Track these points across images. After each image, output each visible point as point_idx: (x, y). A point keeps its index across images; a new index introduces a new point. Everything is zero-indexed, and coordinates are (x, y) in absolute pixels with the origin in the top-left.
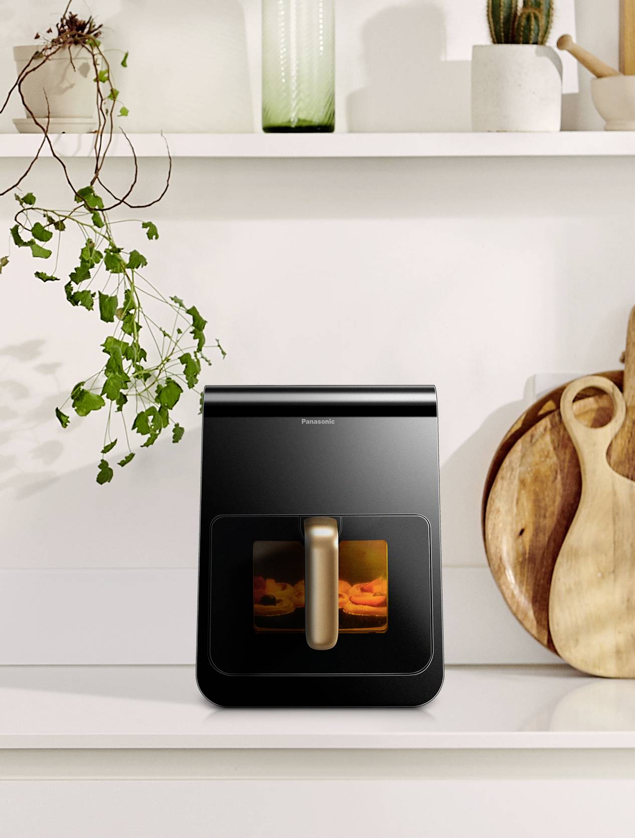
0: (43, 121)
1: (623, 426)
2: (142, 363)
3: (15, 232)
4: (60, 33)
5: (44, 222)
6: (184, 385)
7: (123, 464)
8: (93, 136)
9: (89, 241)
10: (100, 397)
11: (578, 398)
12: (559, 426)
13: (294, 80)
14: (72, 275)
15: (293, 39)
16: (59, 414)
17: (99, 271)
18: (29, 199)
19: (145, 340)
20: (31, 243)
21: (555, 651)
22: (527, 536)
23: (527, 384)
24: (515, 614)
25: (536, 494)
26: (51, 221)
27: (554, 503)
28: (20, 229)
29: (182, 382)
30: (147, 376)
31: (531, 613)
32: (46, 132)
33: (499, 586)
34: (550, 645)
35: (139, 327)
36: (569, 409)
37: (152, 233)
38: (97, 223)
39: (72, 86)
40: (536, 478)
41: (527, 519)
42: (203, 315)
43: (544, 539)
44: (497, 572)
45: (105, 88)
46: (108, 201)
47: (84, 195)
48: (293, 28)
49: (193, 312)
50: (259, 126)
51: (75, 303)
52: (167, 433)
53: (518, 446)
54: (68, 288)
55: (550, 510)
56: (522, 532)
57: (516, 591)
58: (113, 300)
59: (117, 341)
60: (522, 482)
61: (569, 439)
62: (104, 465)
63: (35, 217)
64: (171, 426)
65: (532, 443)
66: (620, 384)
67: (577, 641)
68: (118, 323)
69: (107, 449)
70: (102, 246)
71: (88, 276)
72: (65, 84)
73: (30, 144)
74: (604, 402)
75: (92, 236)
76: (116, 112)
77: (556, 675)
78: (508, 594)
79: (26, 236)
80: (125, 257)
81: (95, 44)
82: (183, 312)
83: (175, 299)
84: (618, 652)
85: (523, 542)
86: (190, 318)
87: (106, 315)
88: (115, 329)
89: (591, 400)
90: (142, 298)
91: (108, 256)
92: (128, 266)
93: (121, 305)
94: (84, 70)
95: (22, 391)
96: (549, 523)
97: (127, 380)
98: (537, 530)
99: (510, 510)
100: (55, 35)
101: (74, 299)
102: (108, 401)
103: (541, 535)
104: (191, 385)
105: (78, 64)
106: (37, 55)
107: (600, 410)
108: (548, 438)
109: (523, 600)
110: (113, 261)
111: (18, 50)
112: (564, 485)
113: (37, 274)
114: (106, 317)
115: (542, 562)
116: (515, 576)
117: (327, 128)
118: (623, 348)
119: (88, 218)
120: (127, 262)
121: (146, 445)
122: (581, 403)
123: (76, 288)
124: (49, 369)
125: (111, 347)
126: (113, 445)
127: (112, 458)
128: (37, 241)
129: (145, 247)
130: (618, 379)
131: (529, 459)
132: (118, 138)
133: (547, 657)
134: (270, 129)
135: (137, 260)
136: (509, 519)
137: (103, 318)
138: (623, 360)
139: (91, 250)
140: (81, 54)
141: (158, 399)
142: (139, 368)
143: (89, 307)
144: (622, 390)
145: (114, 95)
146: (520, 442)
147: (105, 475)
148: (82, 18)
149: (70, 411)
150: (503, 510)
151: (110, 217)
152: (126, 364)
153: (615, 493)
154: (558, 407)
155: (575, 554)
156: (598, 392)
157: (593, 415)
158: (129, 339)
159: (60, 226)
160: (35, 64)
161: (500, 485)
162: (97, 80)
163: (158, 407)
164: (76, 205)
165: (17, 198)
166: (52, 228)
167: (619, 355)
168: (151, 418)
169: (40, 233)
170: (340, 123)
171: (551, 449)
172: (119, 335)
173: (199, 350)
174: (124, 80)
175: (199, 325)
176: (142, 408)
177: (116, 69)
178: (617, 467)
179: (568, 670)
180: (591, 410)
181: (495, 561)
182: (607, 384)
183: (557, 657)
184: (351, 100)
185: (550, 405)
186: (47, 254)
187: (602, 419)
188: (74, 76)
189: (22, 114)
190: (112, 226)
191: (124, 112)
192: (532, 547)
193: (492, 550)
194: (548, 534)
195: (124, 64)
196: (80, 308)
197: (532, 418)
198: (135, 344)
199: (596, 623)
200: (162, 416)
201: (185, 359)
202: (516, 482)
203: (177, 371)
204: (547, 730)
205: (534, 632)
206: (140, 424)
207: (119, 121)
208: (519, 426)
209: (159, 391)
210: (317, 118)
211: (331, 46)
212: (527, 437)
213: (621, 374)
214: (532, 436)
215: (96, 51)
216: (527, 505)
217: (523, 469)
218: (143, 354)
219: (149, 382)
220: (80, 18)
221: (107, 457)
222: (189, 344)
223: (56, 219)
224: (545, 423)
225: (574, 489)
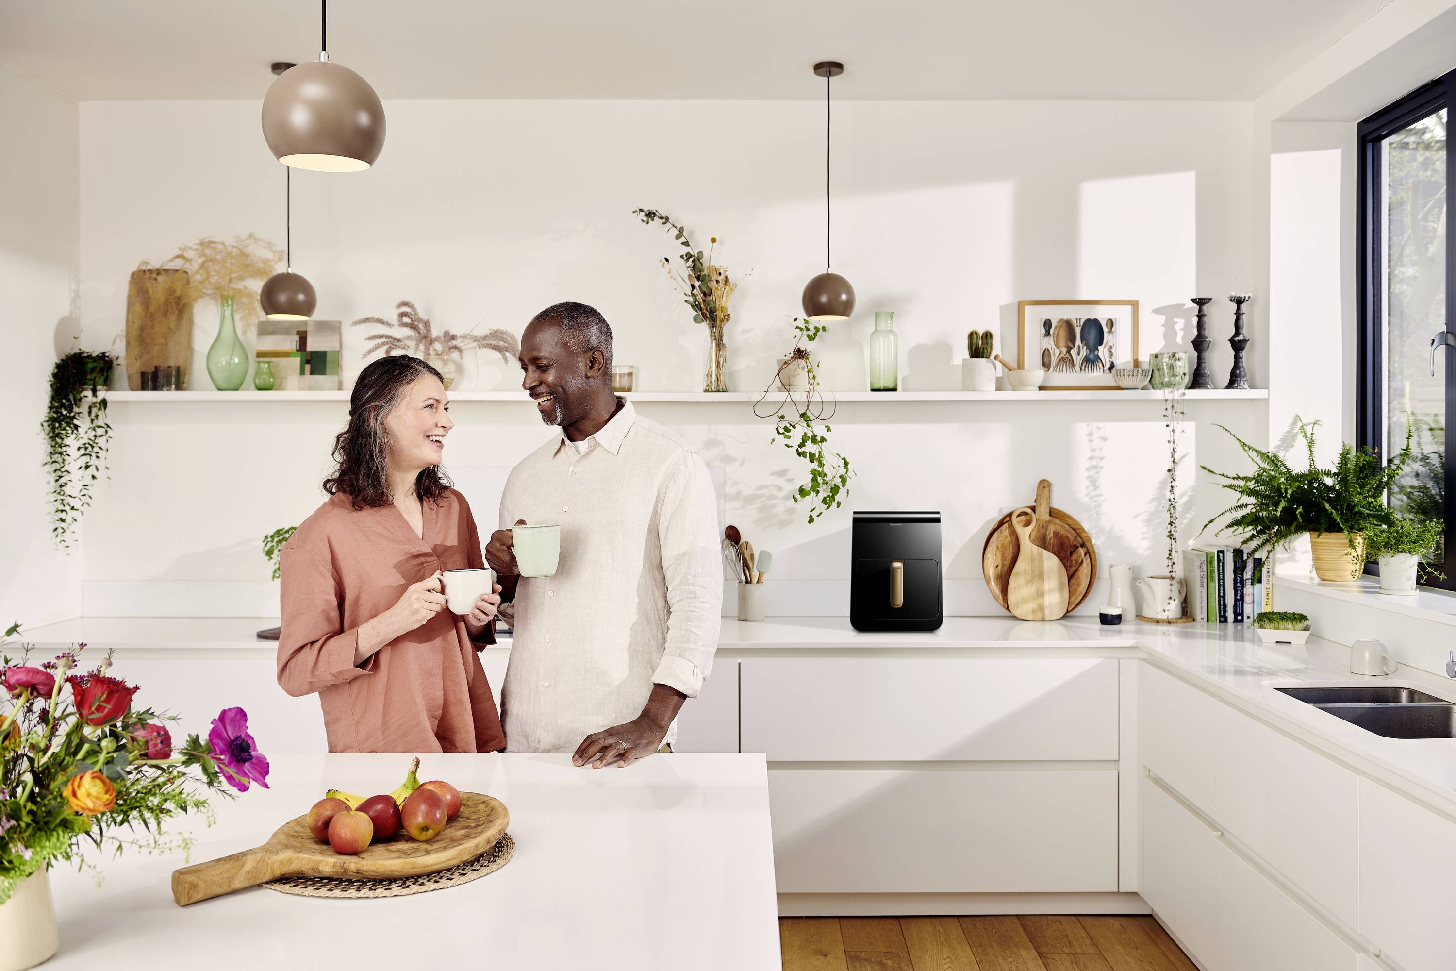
0: (788, 388)
1: (1035, 526)
2: (825, 478)
3: (777, 429)
4: (794, 354)
5: (788, 425)
6: (841, 486)
7: (818, 516)
8: (806, 393)
9: (805, 433)
10: (809, 491)
11: (1019, 516)
12: (1011, 526)
13: (882, 372)
14: (799, 445)
15: (882, 357)
16: (794, 497)
17: (809, 443)
18: (782, 417)
19: (826, 470)
20: (783, 433)
21: (1010, 611)
22: (999, 568)
23: (999, 511)
24: (995, 597)
25: (1003, 552)
26: (791, 425)
27: (1009, 555)
28: (779, 428)
29: (840, 485)
30: (827, 483)
31: (1001, 597)
32: (789, 392)
33: (989, 587)
34: (1008, 609)
35: (824, 465)
36: (1015, 520)
37: (829, 430)
38: (808, 426)
39: (798, 374)
40: (1003, 546)
41: (999, 561)
42: (848, 460)
43: (1005, 569)
44: (988, 581)
45: (811, 375)
46: (812, 418)
47: (803, 415)
48: (882, 352)
49: (844, 459)
50: (869, 389)
51: (800, 456)
52: (834, 504)
53: (996, 534)
54: (797, 450)
55: (1008, 558)
56: (997, 566)
57: (995, 589)
58: (814, 455)
59: (815, 470)
60: (997, 548)
61: (1015, 531)
62: (811, 516)
63: (785, 424)
64: (836, 502)
65: (1001, 533)
66: (1034, 512)
67: (1018, 607)
68: (816, 463)
69: (812, 511)
70: (810, 435)
71: (805, 445)
72: (796, 374)
73: (783, 396)
74: (1028, 517)
75: (806, 431)
76: (815, 384)
77: (1011, 620)
78: (992, 589)
79: (781, 431)
80: (819, 439)
81: (807, 359)
82: (840, 459)
83: (837, 454)
84: (1033, 611)
85: (998, 570)
86: (843, 461)
87: (812, 460)
88: (815, 465)
89: (1023, 516)
90: (824, 453)
91: (812, 438)
92: (820, 442)
93: (817, 457)
94: (803, 368)
95: (780, 489)
96: (1008, 563)
97: (820, 484)
98: (1003, 566)
99: (992, 558)
100: (792, 355)
101: (799, 454)
102: (812, 493)
103: (1004, 567)
104: (843, 487)
105: (801, 366)
106: (786, 363)
107: (1027, 520)
108: (1007, 531)
109: (998, 592)
110: (814, 440)
111: (778, 361)
112: (1013, 548)
113: (786, 445)
114: (812, 461)
115: (1005, 577)
116: (995, 582)
117: (895, 390)
118: (1035, 497)
119: (805, 424)
120: (819, 440)
121: (827, 509)
122: (1019, 518)
123: (800, 450)
124: (790, 480)
125: (814, 472)
126: (814, 509)
127: (814, 514)
128: (786, 433)
129: (826, 435)
130: (1033, 509)
131: (1000, 539)
132: (816, 394)
133: (1007, 613)
134: (873, 390)
135: (823, 440)
136: (992, 561)
137: (810, 461)
138: (1035, 502)
139: (806, 436)
140: (802, 362)
141: (831, 492)
142: (824, 480)
143: (805, 457)
144: (1035, 513)
145: (814, 378)
146: (996, 532)
147: (811, 520)
148: (802, 349)
149: (798, 497)
150: (990, 558)
151: (813, 423)
152: (819, 479)
153: (1032, 551)
154: (1011, 519)
155: (1017, 574)
156: (1026, 514)
157: (1024, 522)
158: (820, 469)
159: (794, 427)
160: (784, 366)
161: (989, 548)
162: (808, 372)
163: (831, 495)
164: (800, 419)
165: (778, 416)
166: (791, 428)
167: (1034, 500)
168: (828, 499)
169: (787, 429)
170: (899, 388)
171: (1008, 535)
172: (817, 468)
173: (847, 473)
174: (817, 372)
175: (846, 464)
176: (825, 495)
177: (815, 367)
178: (1033, 542)
179: (1015, 618)
180: (1023, 520)
181: (987, 577)
182: (1029, 511)
183: (1009, 613)
184: (904, 379)
185: (1008, 519)
186: (789, 437)
187: (1027, 524)
188: (799, 371)
189: (780, 385)
190: (814, 427)
191: (818, 384)
192: (1001, 572)
193: (986, 573)
194: (1007, 567)
195: (818, 366)
196: (802, 458)
197: (1001, 523)
198: (823, 471)
199: (1025, 600)
200: (833, 498)
201: (841, 477)
202: (995, 547)
203: (838, 481)
204: (1007, 640)
205: (1002, 603)
206: (824, 501)
207: (817, 387)
208: (996, 526)
209: (832, 489)
210: (891, 386)
211: (896, 359)
212: (999, 530)
213: (1035, 507)
214: (1001, 530)
215: (807, 361)
216: (999, 556)
217: (998, 542)
218: (825, 475)
219: (828, 485)
220: (801, 349)
221: (812, 513)
222: (842, 471)
223: (793, 424)
224: (1006, 525)
225: (1017, 550)
